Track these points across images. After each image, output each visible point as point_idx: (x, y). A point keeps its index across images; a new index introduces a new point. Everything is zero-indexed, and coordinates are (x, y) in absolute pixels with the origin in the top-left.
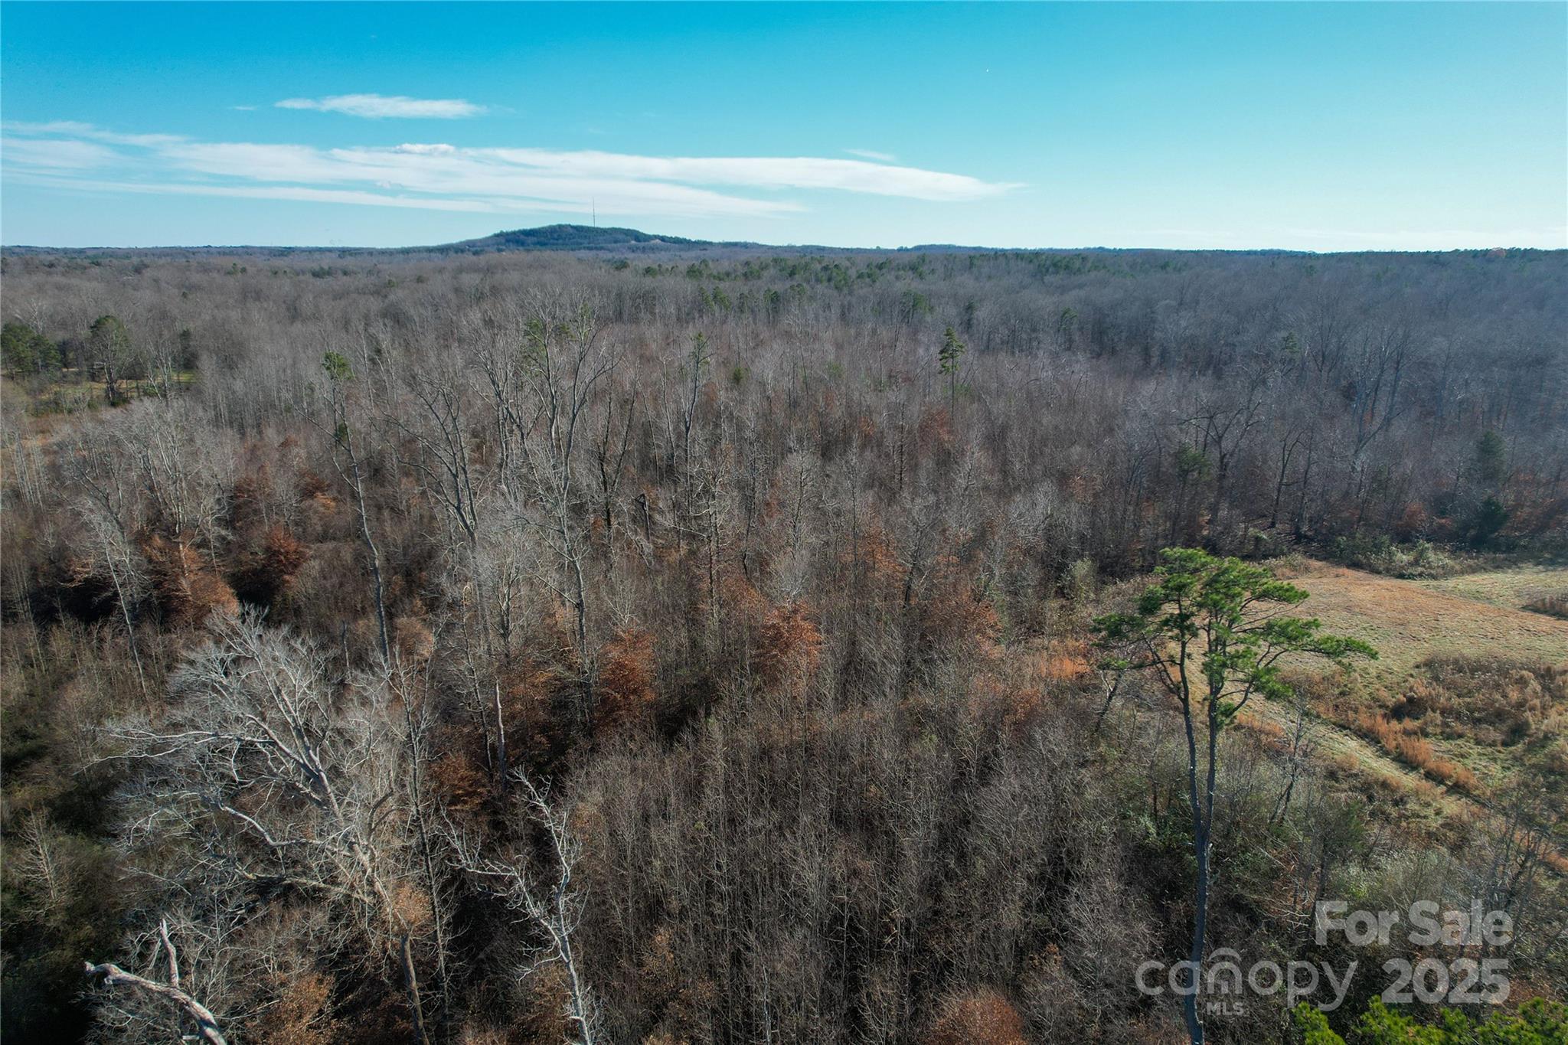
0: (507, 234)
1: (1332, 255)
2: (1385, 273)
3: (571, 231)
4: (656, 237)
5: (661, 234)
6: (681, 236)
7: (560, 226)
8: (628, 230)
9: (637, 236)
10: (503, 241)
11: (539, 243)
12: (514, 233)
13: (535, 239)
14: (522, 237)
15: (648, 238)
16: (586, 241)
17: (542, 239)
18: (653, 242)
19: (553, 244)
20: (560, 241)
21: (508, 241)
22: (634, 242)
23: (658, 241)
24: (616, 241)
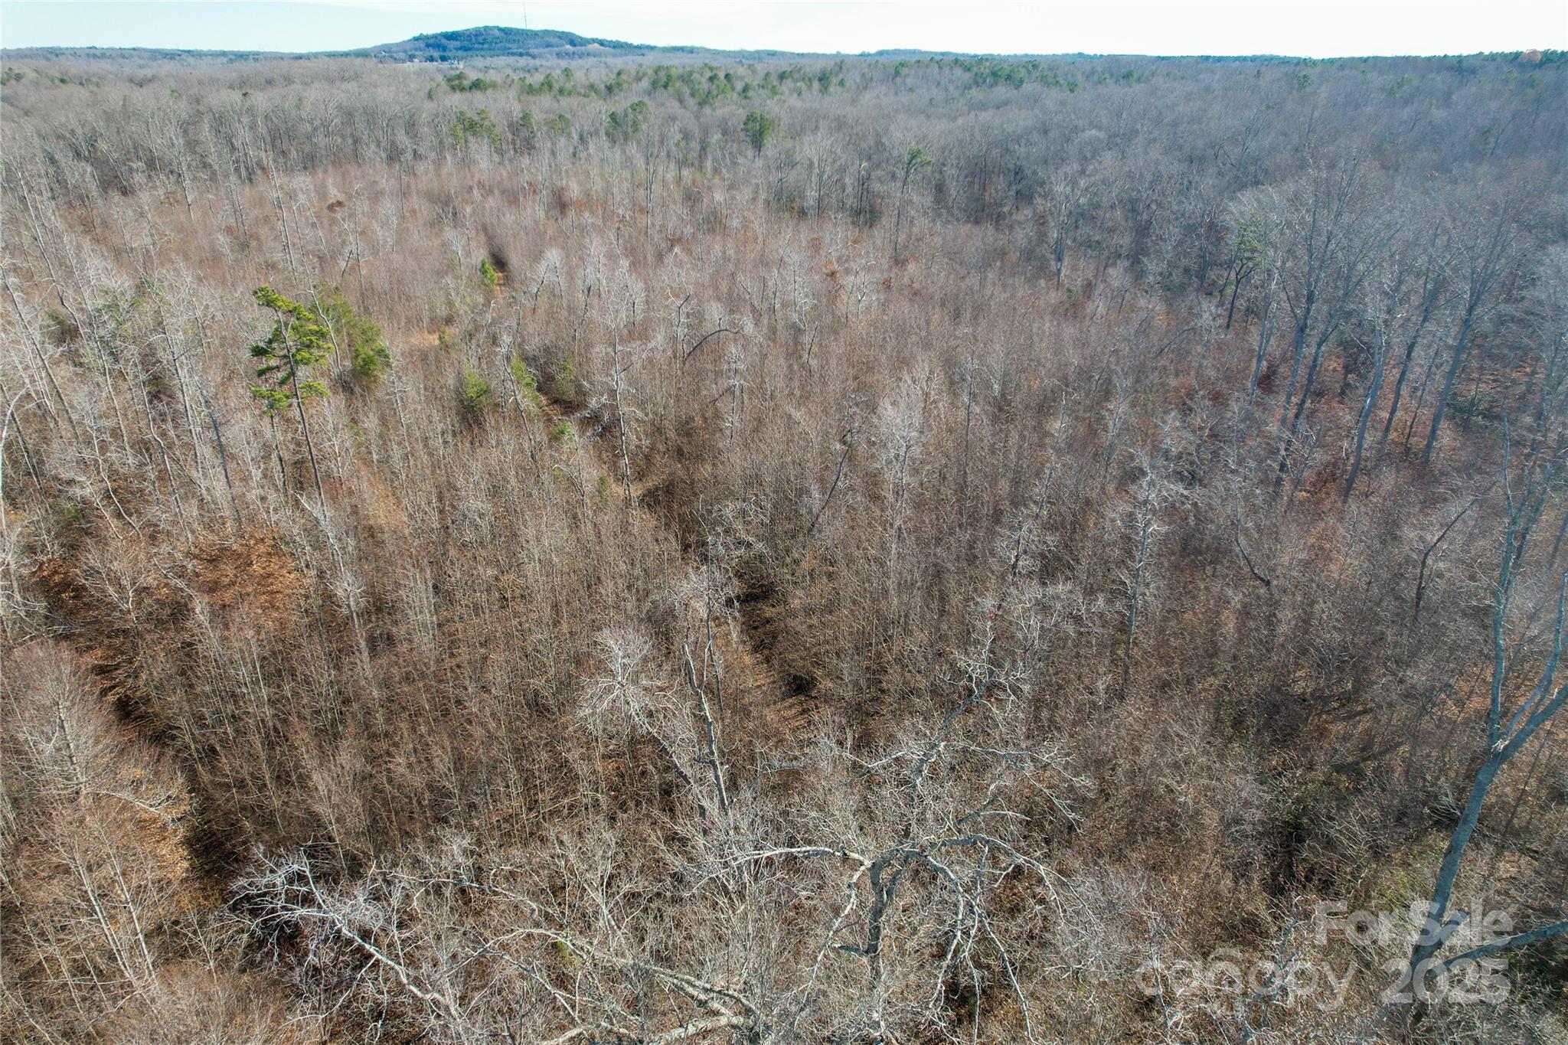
0: (427, 37)
1: (1332, 61)
2: (1400, 85)
3: (497, 33)
4: (594, 41)
5: (600, 37)
6: (622, 40)
7: (486, 28)
8: (562, 33)
9: (573, 40)
10: (423, 45)
11: (466, 49)
12: (435, 36)
13: (457, 44)
14: (444, 41)
15: (585, 42)
16: (515, 46)
17: (466, 43)
18: (590, 47)
19: (478, 50)
20: (486, 46)
21: (428, 45)
22: (568, 47)
23: (596, 45)
24: (548, 46)
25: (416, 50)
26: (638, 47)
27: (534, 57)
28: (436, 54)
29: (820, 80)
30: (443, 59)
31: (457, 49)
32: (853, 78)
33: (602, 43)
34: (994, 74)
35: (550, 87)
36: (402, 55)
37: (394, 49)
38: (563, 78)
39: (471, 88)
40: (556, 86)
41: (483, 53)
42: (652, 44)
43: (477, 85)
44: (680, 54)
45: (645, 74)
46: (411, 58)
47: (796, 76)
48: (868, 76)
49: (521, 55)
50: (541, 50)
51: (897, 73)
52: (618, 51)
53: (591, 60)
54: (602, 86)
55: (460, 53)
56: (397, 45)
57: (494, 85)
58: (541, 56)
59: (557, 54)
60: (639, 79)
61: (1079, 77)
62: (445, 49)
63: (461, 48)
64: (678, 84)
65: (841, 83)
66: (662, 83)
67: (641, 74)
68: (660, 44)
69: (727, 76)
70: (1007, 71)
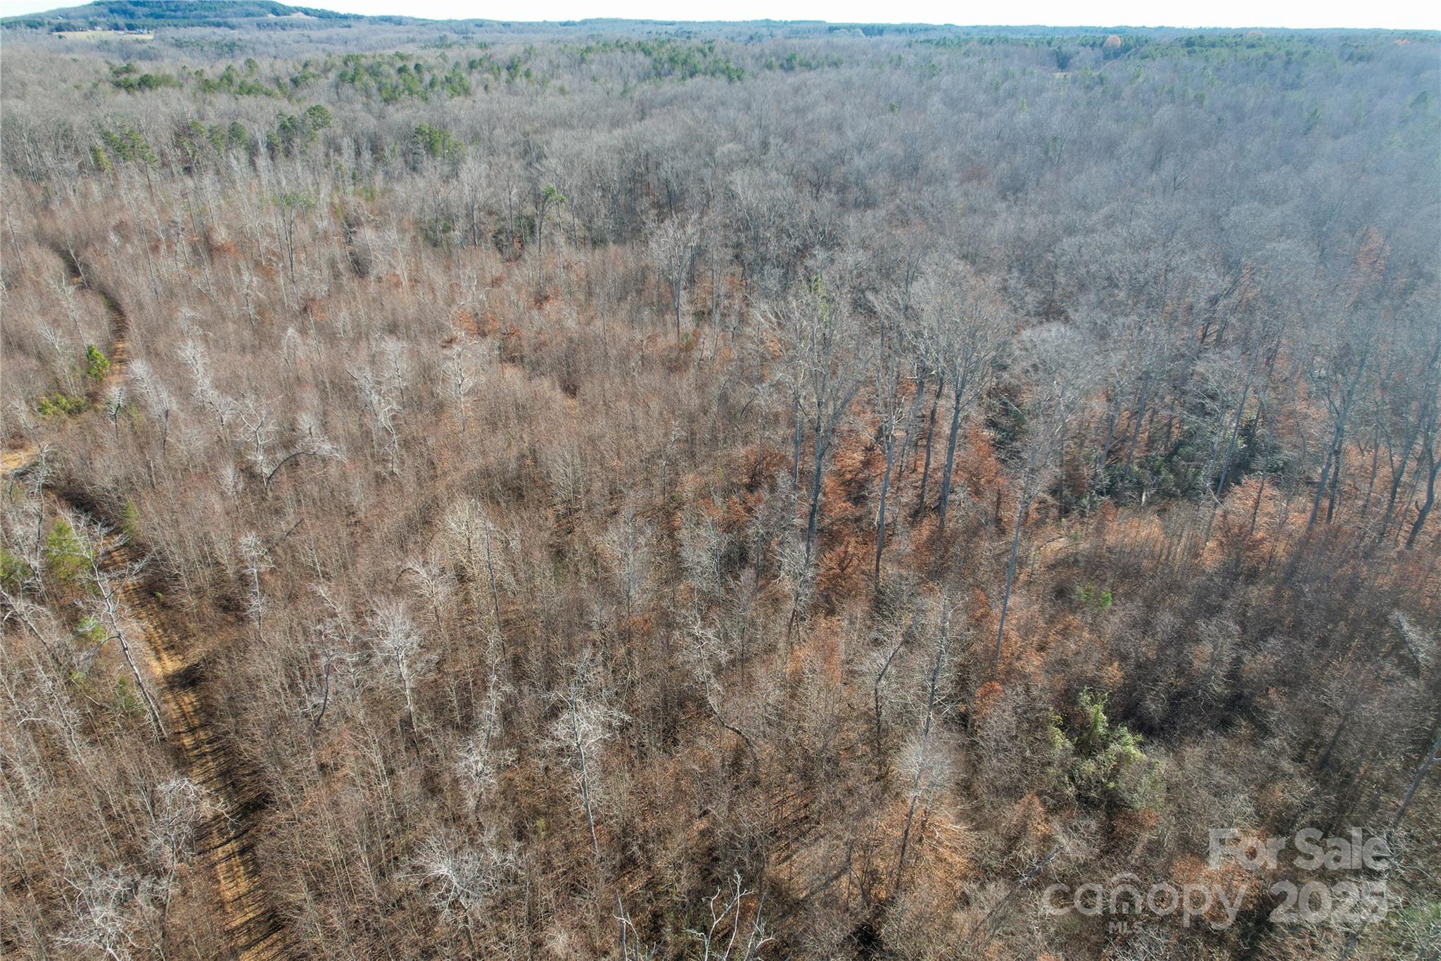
4: (297, 9)
5: (304, 6)
10: (106, 11)
11: (158, 17)
13: (146, 10)
15: (288, 11)
16: (212, 14)
17: (157, 10)
18: (294, 16)
19: (171, 17)
20: (179, 14)
21: (112, 11)
22: (271, 16)
23: (301, 15)
24: (248, 15)
25: (99, 16)
26: (345, 17)
27: (232, 27)
28: (121, 21)
29: (508, 69)
30: (131, 27)
31: (147, 16)
32: (538, 67)
33: (306, 12)
34: (672, 60)
35: (230, 81)
36: (80, 22)
37: (73, 14)
38: (246, 70)
39: (139, 85)
40: (237, 81)
41: (176, 21)
42: (360, 13)
43: (145, 83)
44: (387, 25)
45: (333, 66)
46: (92, 25)
47: (486, 64)
48: (555, 63)
49: (218, 25)
50: (241, 20)
51: (583, 60)
52: (323, 21)
53: (295, 33)
54: (287, 80)
55: (150, 21)
56: (75, 9)
57: (166, 81)
58: (239, 26)
59: (258, 25)
60: (326, 71)
61: (749, 61)
62: (132, 15)
63: (151, 15)
64: (366, 78)
65: (527, 74)
66: (349, 76)
67: (329, 65)
68: (368, 13)
69: (417, 67)
70: (683, 57)
